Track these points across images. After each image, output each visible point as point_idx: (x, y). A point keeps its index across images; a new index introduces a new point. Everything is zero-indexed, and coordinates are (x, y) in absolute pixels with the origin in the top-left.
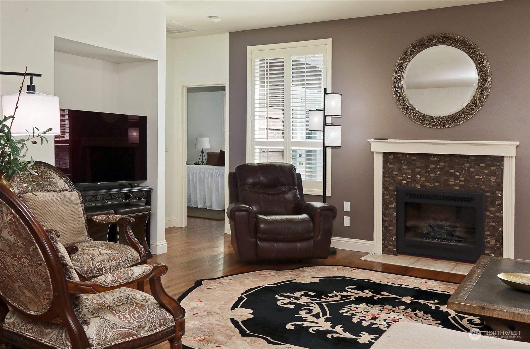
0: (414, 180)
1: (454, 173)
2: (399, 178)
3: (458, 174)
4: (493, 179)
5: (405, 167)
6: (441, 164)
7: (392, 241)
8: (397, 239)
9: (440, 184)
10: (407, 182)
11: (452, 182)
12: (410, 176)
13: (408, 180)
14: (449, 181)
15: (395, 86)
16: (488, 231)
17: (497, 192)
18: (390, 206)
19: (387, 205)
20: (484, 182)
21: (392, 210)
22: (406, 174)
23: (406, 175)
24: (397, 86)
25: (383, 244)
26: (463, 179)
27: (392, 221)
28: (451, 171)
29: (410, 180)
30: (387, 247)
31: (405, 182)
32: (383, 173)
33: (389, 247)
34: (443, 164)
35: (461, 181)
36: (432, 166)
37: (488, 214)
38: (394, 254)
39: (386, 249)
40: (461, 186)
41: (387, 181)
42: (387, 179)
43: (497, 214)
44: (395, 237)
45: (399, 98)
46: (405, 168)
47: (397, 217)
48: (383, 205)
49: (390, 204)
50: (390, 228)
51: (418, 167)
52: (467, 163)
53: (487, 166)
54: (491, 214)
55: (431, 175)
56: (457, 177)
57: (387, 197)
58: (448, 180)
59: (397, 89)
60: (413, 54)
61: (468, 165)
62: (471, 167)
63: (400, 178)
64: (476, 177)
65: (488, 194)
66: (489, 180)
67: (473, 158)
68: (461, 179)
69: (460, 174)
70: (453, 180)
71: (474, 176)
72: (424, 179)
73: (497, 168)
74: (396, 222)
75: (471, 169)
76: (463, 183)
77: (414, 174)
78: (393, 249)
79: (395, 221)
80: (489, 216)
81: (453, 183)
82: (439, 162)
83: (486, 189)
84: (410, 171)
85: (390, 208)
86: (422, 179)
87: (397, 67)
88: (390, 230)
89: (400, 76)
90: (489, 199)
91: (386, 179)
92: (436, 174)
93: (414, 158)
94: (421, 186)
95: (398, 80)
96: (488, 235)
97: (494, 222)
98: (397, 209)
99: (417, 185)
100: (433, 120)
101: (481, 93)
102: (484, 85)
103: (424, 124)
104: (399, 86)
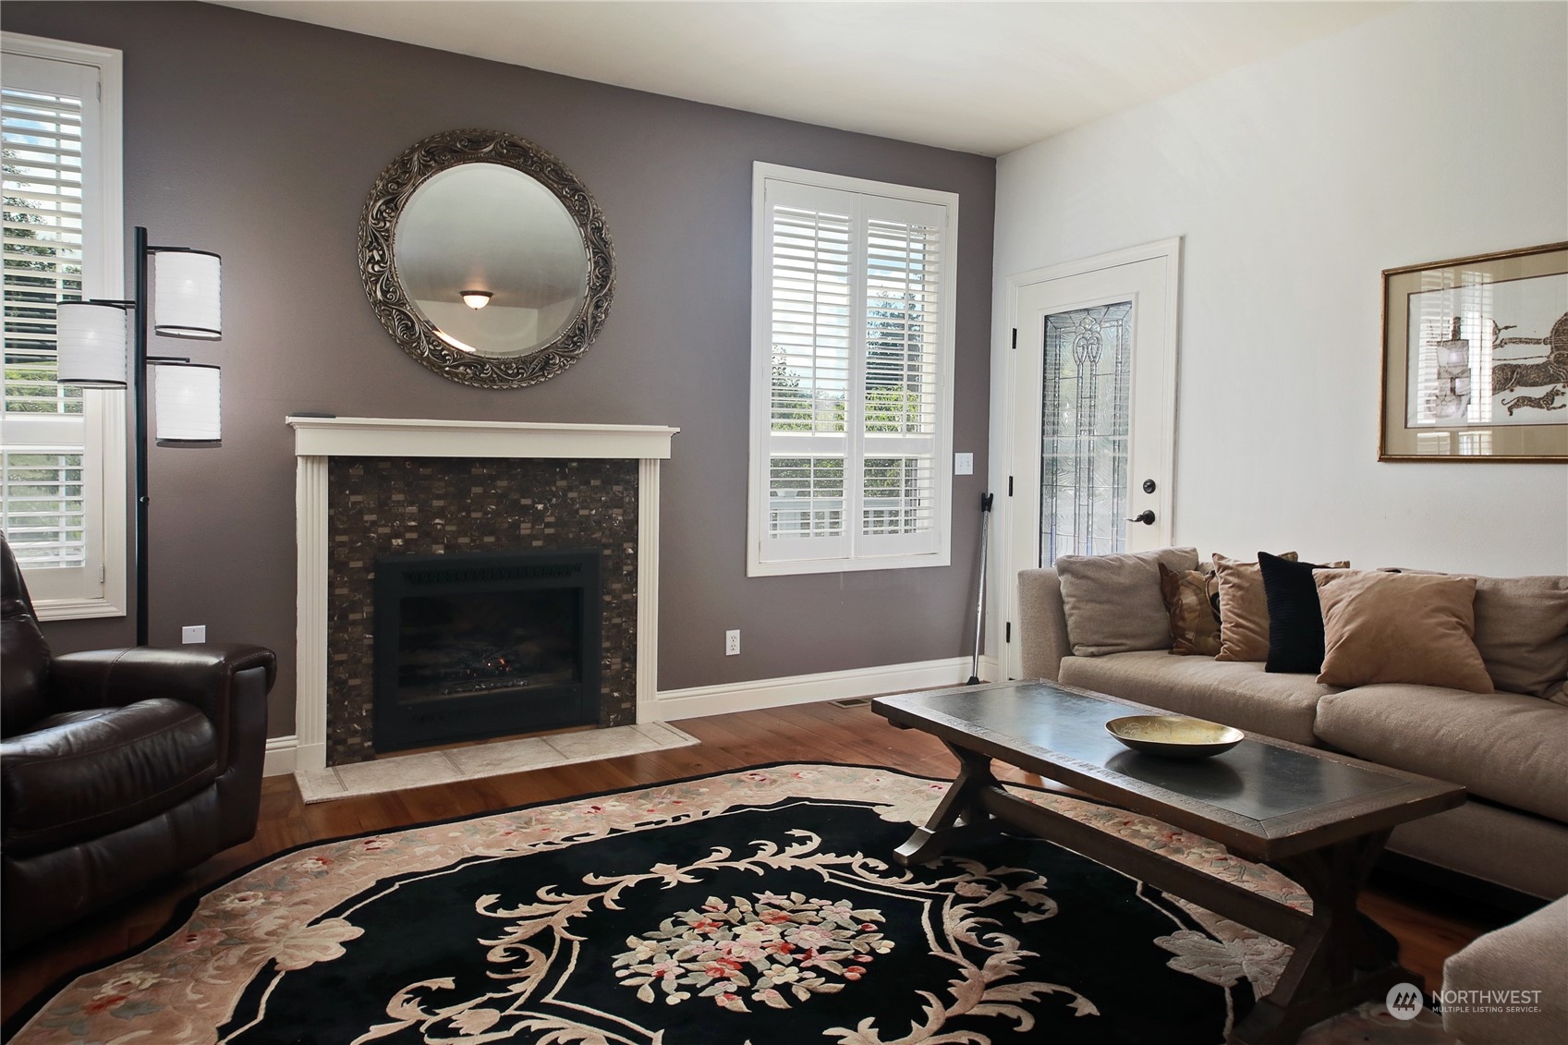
0: (427, 533)
1: (532, 506)
2: (381, 530)
3: (540, 507)
4: (618, 516)
5: (401, 497)
6: (499, 483)
7: (360, 720)
8: (375, 714)
9: (498, 539)
10: (406, 541)
11: (525, 529)
12: (413, 523)
13: (408, 536)
14: (519, 528)
15: (373, 257)
16: (608, 639)
17: (625, 545)
18: (352, 617)
19: (344, 617)
20: (598, 523)
21: (360, 628)
22: (402, 517)
23: (402, 521)
24: (377, 258)
25: (329, 737)
26: (552, 519)
27: (359, 661)
28: (524, 502)
29: (414, 536)
30: (343, 742)
31: (400, 542)
32: (331, 518)
33: (351, 741)
34: (505, 483)
35: (548, 525)
36: (477, 490)
37: (608, 598)
38: (368, 757)
39: (340, 748)
40: (548, 538)
41: (342, 544)
42: (344, 538)
43: (625, 597)
44: (369, 706)
45: (384, 293)
46: (399, 502)
47: (376, 648)
48: (330, 618)
49: (353, 611)
50: (352, 682)
51: (439, 497)
52: (562, 479)
53: (607, 483)
54: (614, 597)
55: (474, 515)
56: (538, 517)
57: (344, 591)
58: (516, 526)
59: (377, 268)
60: (426, 170)
61: (562, 483)
62: (570, 489)
63: (387, 530)
64: (582, 512)
65: (607, 552)
66: (610, 517)
67: (575, 466)
68: (547, 520)
69: (545, 508)
70: (529, 525)
71: (577, 511)
72: (453, 528)
73: (626, 489)
74: (371, 661)
75: (571, 495)
76: (550, 531)
77: (426, 515)
78: (362, 744)
79: (368, 660)
80: (609, 603)
81: (528, 532)
82: (493, 478)
83: (604, 540)
84: (413, 509)
85: (354, 623)
86: (448, 528)
87: (376, 201)
88: (354, 687)
89: (387, 231)
90: (610, 563)
91: (339, 538)
92: (486, 513)
93: (428, 471)
94: (447, 548)
95: (382, 241)
96: (608, 650)
97: (619, 615)
98: (376, 624)
99: (434, 547)
100: (483, 366)
101: (597, 307)
102: (602, 287)
103: (456, 375)
104: (382, 256)
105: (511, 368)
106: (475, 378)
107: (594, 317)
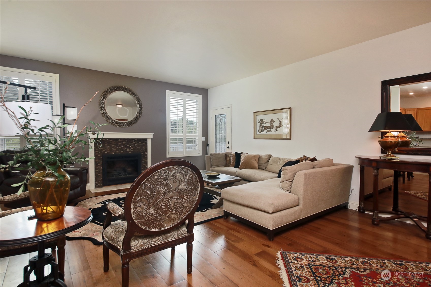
0: (111, 150)
1: (129, 146)
2: (103, 150)
3: (130, 146)
4: (144, 147)
5: (107, 145)
6: (123, 143)
7: (100, 181)
8: (103, 180)
9: (123, 152)
10: (108, 152)
11: (128, 150)
12: (109, 149)
13: (108, 151)
14: (127, 150)
15: (101, 106)
16: (142, 168)
17: (145, 153)
18: (99, 164)
19: (97, 164)
20: (141, 149)
21: (100, 166)
22: (107, 148)
23: (107, 149)
24: (102, 107)
25: (95, 184)
26: (133, 148)
27: (100, 171)
28: (128, 145)
29: (109, 151)
30: (98, 184)
31: (107, 152)
32: (95, 148)
33: (99, 184)
34: (124, 143)
35: (132, 149)
36: (119, 144)
37: (142, 161)
38: (102, 187)
39: (97, 185)
40: (132, 151)
41: (97, 153)
42: (97, 152)
43: (146, 161)
44: (102, 179)
45: (103, 112)
46: (106, 146)
47: (103, 169)
48: (95, 164)
49: (99, 163)
50: (99, 175)
51: (113, 145)
52: (134, 142)
53: (142, 143)
54: (144, 161)
55: (119, 148)
56: (130, 148)
57: (97, 160)
58: (126, 149)
59: (102, 108)
60: (110, 93)
61: (135, 142)
62: (136, 143)
63: (104, 150)
64: (138, 147)
65: (142, 154)
66: (143, 148)
67: (136, 140)
68: (132, 148)
69: (131, 146)
70: (129, 149)
71: (137, 147)
72: (116, 150)
73: (145, 143)
74: (102, 171)
75: (136, 144)
76: (132, 150)
77: (111, 148)
78: (101, 185)
79: (101, 171)
80: (143, 162)
81: (129, 150)
82: (122, 142)
83: (141, 152)
84: (109, 147)
85: (99, 165)
86: (115, 150)
87: (102, 97)
88: (99, 176)
89: (104, 102)
90: (143, 156)
91: (96, 152)
92: (121, 147)
93: (111, 141)
94: (114, 153)
95: (103, 104)
96: (143, 170)
97: (144, 164)
98: (103, 165)
99: (112, 153)
100: (120, 123)
101: (140, 114)
102: (140, 111)
103: (116, 125)
104: (103, 106)
105: (125, 124)
106: (119, 125)
107: (139, 116)
